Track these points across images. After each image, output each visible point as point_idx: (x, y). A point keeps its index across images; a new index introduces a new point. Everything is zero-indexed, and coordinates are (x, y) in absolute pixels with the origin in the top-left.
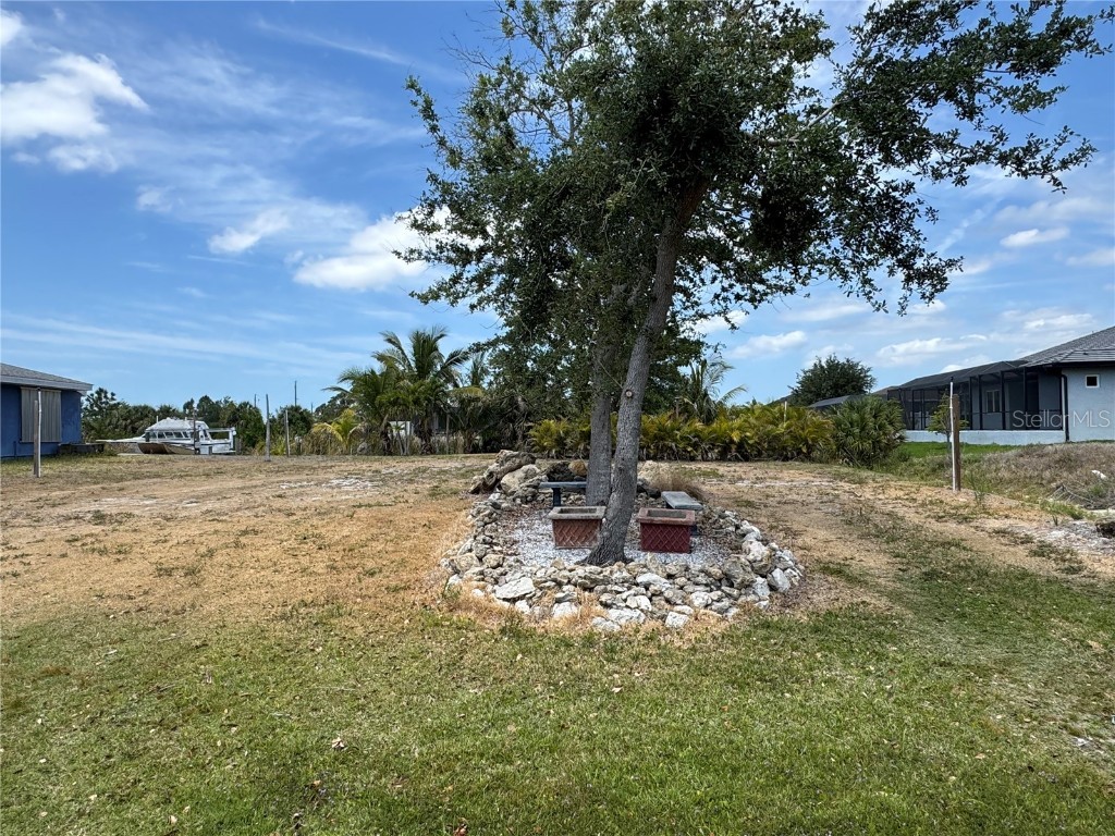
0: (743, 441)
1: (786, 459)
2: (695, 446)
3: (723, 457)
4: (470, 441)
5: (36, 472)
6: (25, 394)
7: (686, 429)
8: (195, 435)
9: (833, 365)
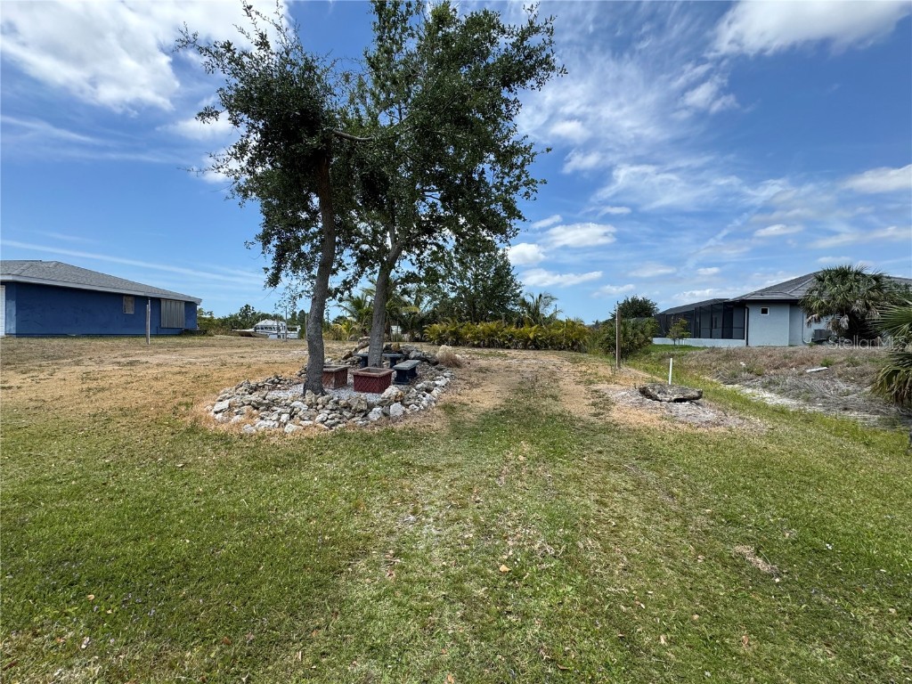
0: (535, 338)
1: (560, 349)
2: (510, 340)
3: (525, 347)
4: (413, 335)
5: (147, 341)
6: (163, 304)
7: (506, 331)
8: (279, 329)
9: (635, 301)
